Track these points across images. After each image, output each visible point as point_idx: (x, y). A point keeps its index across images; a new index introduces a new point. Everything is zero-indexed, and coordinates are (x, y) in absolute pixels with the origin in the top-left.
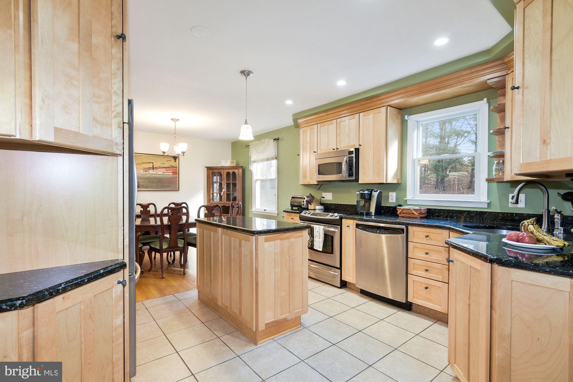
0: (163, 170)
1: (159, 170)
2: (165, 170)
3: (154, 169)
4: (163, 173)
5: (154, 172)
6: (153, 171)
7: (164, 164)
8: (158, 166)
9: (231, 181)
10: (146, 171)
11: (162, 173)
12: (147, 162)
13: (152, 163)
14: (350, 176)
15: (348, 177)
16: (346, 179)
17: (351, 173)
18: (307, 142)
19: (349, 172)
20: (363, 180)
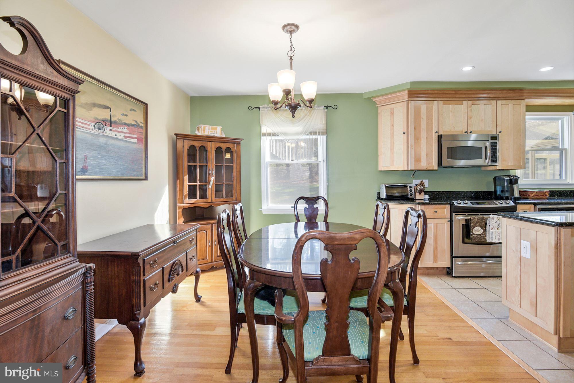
0: (126, 131)
1: (120, 129)
2: (128, 132)
3: (112, 125)
4: (126, 137)
5: (111, 132)
6: (111, 130)
7: (127, 115)
8: (118, 119)
9: (224, 163)
10: (99, 129)
11: (123, 138)
12: (102, 103)
13: (109, 110)
14: (493, 162)
15: (491, 163)
16: (487, 164)
17: (494, 159)
18: (422, 119)
19: (491, 158)
20: (502, 166)
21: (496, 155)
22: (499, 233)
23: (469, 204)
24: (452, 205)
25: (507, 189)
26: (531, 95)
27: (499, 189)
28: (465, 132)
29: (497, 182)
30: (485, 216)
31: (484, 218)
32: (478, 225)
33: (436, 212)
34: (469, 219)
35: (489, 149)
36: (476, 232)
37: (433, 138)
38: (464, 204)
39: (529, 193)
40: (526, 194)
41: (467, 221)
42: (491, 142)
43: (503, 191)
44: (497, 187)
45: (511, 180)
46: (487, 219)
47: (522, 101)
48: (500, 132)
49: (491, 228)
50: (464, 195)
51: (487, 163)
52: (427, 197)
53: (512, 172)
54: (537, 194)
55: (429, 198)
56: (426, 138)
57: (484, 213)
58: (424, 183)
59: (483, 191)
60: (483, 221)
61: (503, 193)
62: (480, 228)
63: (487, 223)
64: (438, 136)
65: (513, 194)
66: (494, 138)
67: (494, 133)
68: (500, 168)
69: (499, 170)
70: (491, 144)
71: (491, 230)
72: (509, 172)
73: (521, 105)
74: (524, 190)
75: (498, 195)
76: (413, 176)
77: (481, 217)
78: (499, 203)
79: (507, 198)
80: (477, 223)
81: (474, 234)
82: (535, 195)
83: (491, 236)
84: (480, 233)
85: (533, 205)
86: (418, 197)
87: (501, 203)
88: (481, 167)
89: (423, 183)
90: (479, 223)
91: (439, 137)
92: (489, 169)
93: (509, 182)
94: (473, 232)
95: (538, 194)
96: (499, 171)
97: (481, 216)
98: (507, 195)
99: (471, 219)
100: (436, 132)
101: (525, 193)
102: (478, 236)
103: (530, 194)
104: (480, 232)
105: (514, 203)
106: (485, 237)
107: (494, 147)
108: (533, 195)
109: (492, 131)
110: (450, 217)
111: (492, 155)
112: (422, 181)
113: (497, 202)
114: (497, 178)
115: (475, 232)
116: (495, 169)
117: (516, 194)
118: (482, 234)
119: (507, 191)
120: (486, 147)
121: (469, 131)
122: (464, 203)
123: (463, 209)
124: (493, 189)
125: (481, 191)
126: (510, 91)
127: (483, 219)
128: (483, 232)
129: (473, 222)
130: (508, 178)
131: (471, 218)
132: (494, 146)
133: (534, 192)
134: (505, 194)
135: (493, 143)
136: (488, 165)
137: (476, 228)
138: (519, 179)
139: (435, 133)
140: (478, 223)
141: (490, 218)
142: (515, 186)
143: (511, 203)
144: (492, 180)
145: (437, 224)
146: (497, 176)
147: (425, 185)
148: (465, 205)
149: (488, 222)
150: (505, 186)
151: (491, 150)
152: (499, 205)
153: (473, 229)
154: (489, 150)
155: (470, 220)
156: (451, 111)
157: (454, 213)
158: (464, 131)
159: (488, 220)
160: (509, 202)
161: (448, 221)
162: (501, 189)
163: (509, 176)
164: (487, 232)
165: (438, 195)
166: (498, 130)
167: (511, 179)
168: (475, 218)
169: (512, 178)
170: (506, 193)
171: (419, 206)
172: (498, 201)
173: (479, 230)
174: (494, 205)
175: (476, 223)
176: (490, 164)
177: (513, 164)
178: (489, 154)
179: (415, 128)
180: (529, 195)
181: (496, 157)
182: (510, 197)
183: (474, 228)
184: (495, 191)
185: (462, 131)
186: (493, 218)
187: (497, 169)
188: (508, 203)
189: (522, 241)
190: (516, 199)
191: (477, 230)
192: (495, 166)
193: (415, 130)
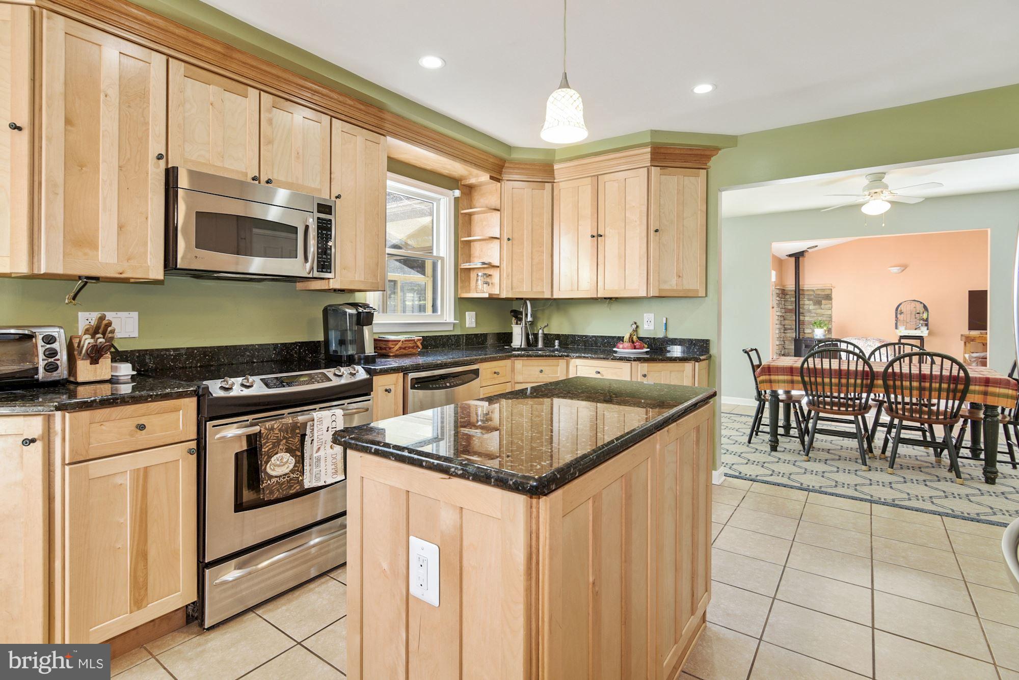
14: (323, 268)
15: (318, 271)
16: (309, 273)
17: (324, 262)
18: (102, 96)
19: (318, 257)
20: (341, 282)
21: (329, 252)
22: (334, 458)
23: (257, 387)
24: (202, 396)
25: (353, 337)
26: (398, 130)
27: (333, 336)
28: (254, 179)
29: (331, 322)
30: (301, 418)
31: (299, 425)
32: (281, 447)
33: (141, 427)
34: (255, 434)
35: (314, 236)
36: (276, 468)
37: (148, 174)
38: (243, 389)
39: (390, 345)
40: (384, 346)
41: (253, 441)
42: (318, 218)
43: (342, 342)
44: (330, 332)
45: (359, 314)
46: (305, 425)
47: (382, 136)
48: (338, 197)
49: (315, 449)
50: (253, 356)
51: (308, 270)
52: (126, 370)
53: (359, 298)
54: (404, 346)
55: (135, 373)
56: (120, 167)
57: (298, 409)
58: (109, 324)
59: (299, 342)
60: (294, 435)
61: (343, 347)
62: (287, 456)
63: (305, 435)
64: (167, 171)
65: (362, 348)
66: (325, 208)
67: (324, 196)
68: (338, 286)
69: (335, 290)
70: (318, 222)
71: (315, 455)
72: (355, 295)
73: (380, 145)
74: (381, 336)
75: (332, 353)
76: (74, 298)
77: (291, 421)
78: (335, 375)
79: (350, 361)
80: (279, 442)
81: (271, 477)
82: (400, 348)
83: (314, 470)
84: (287, 471)
85: (402, 374)
86: (85, 371)
87: (340, 374)
88: (295, 282)
89: (105, 322)
90: (285, 441)
91: (171, 176)
92: (313, 289)
93: (355, 319)
94: (268, 470)
95: (406, 345)
96: (334, 294)
97: (289, 420)
98: (351, 351)
99: (262, 432)
100: (160, 157)
101: (384, 343)
102: (281, 479)
103: (392, 346)
104: (286, 466)
105: (368, 371)
106: (301, 478)
107: (325, 232)
108: (397, 347)
109: (320, 190)
110: (195, 437)
111: (320, 251)
112: (102, 318)
113: (329, 372)
114: (330, 310)
115: (274, 470)
116: (327, 288)
117: (369, 350)
118: (292, 471)
119: (352, 342)
120: (307, 227)
121: (264, 178)
122: (242, 385)
123: (240, 405)
124: (321, 338)
125: (296, 343)
126: (361, 104)
127: (295, 426)
128: (295, 466)
129: (267, 442)
130: (354, 311)
131: (262, 429)
132: (324, 229)
133: (399, 341)
134: (347, 350)
135: (323, 219)
136: (310, 276)
137: (275, 457)
138: (375, 313)
139: (156, 160)
140: (281, 440)
141: (314, 420)
142: (366, 330)
143: (361, 374)
144: (320, 316)
145: (146, 468)
146: (330, 306)
147: (113, 332)
148: (246, 392)
149: (308, 432)
150: (347, 330)
151: (318, 237)
152: (336, 382)
153: (267, 463)
154: (314, 238)
155: (260, 437)
156: (212, 104)
157: (208, 423)
158: (251, 176)
159: (308, 427)
160: (358, 372)
161: (190, 452)
162: (339, 338)
163: (355, 305)
164: (307, 462)
165: (172, 361)
166: (334, 194)
167: (361, 312)
168: (272, 429)
169: (361, 310)
170: (349, 345)
171: (67, 415)
172: (332, 370)
173: (285, 460)
174: (323, 382)
175: (276, 444)
176: (316, 274)
177: (363, 280)
178: (312, 250)
179: (68, 122)
180: (390, 348)
181: (329, 257)
182: (356, 356)
183: (270, 457)
184: (327, 342)
185: (246, 174)
186: (321, 420)
187: (331, 288)
188: (355, 374)
189: (412, 538)
190: (370, 360)
191: (278, 463)
192: (327, 281)
193: (69, 128)
